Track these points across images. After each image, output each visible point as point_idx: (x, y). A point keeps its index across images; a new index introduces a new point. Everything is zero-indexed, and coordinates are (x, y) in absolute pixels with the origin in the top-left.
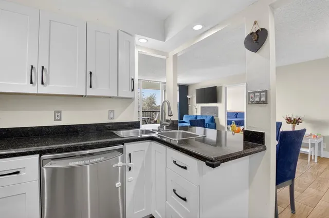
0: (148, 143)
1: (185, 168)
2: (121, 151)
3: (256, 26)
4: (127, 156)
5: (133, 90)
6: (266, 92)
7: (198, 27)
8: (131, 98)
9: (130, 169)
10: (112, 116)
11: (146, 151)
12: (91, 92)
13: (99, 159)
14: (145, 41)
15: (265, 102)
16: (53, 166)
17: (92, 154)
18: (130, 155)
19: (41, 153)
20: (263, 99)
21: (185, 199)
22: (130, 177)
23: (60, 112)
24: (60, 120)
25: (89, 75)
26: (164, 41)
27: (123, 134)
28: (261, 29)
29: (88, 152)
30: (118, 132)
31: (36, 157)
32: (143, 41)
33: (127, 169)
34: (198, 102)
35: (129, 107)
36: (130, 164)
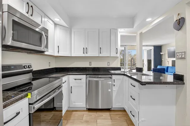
0: (122, 76)
1: (134, 86)
2: (111, 78)
3: (179, 16)
4: (113, 80)
5: (117, 53)
6: (185, 52)
7: (149, 20)
8: (116, 57)
9: (114, 86)
10: (109, 64)
11: (121, 80)
12: (101, 55)
13: (103, 79)
14: (123, 30)
15: (184, 58)
16: (89, 79)
17: (100, 77)
18: (114, 80)
19: (87, 75)
20: (183, 56)
21: (134, 99)
22: (114, 89)
23: (91, 62)
24: (91, 65)
25: (100, 48)
26: (133, 28)
27: (113, 72)
28: (181, 18)
29: (100, 76)
30: (111, 71)
31: (85, 76)
32: (122, 30)
33: (113, 85)
34: (169, 57)
35: (116, 61)
36: (114, 84)
